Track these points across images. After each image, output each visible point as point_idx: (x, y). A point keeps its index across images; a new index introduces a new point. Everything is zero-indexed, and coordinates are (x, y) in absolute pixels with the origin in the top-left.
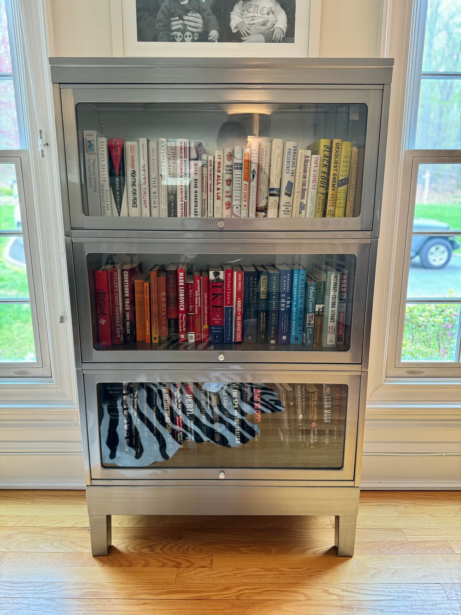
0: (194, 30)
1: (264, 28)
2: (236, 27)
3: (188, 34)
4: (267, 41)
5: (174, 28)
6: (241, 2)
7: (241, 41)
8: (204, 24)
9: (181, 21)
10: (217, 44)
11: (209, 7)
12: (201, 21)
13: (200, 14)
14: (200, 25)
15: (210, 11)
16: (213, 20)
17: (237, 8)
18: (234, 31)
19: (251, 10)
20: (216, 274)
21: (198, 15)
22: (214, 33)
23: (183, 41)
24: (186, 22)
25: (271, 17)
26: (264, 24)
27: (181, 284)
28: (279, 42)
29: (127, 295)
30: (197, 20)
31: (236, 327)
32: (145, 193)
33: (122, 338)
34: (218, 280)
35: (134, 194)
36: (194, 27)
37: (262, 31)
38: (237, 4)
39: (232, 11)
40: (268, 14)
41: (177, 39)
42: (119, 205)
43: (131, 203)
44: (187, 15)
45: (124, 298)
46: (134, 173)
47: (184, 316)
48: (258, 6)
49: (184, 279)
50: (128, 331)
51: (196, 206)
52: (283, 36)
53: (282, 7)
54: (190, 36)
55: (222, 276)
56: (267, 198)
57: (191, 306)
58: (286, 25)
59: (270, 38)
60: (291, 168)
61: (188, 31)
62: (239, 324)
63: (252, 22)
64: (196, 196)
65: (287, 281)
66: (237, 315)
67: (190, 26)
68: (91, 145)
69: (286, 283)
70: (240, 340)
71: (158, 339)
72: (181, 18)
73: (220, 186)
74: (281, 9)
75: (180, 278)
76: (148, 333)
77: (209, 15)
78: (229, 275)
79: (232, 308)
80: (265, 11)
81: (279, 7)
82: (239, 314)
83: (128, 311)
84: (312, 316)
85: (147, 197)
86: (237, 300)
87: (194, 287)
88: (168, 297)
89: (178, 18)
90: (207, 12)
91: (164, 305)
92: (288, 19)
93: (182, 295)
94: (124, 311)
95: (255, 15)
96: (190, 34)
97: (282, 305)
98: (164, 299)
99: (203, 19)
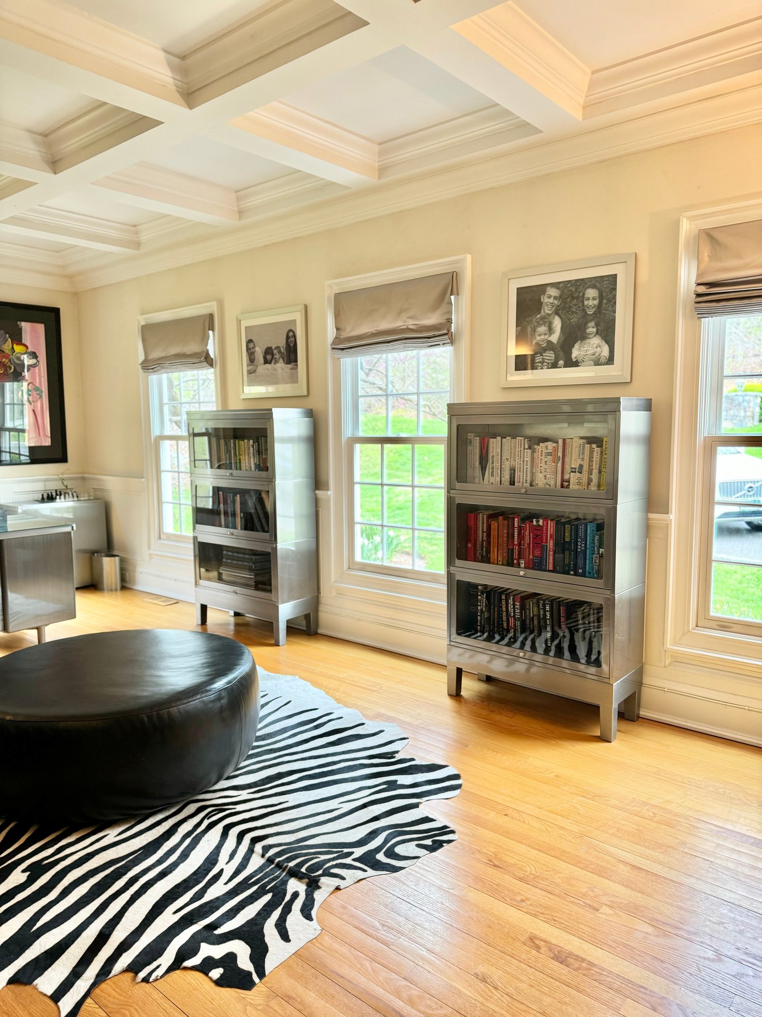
0: (549, 361)
1: (594, 356)
2: (575, 358)
3: (545, 364)
4: (595, 365)
5: (537, 361)
6: (579, 342)
7: (578, 366)
8: (555, 357)
9: (542, 357)
10: (562, 369)
11: (558, 347)
12: (553, 355)
13: (553, 351)
14: (553, 358)
15: (559, 349)
16: (561, 354)
17: (577, 346)
18: (574, 360)
19: (586, 346)
20: (537, 522)
21: (552, 352)
22: (561, 362)
23: (542, 368)
24: (544, 357)
25: (599, 349)
26: (594, 354)
27: (515, 526)
28: (604, 365)
29: (485, 530)
30: (551, 355)
31: (549, 559)
32: (498, 468)
33: (480, 558)
34: (539, 525)
35: (493, 469)
36: (549, 360)
37: (592, 359)
38: (576, 344)
39: (573, 347)
40: (597, 348)
41: (538, 368)
42: (483, 475)
43: (491, 474)
44: (545, 353)
45: (483, 532)
46: (493, 456)
47: (517, 547)
48: (590, 343)
49: (518, 523)
50: (484, 554)
51: (526, 477)
52: (606, 361)
53: (606, 342)
54: (546, 365)
55: (541, 523)
56: (570, 473)
57: (523, 542)
58: (608, 354)
59: (597, 363)
60: (581, 456)
61: (545, 362)
62: (551, 557)
63: (586, 353)
64: (527, 471)
65: (582, 530)
66: (549, 550)
67: (547, 359)
68: (471, 442)
69: (582, 532)
70: (552, 569)
71: (501, 562)
72: (541, 355)
73: (541, 465)
74: (605, 343)
75: (516, 522)
76: (496, 557)
77: (559, 351)
78: (545, 522)
79: (547, 545)
80: (595, 346)
81: (604, 343)
82: (551, 550)
83: (484, 540)
84: (597, 557)
85: (499, 471)
86: (550, 540)
87: (525, 529)
88: (508, 533)
89: (539, 355)
90: (557, 350)
91: (506, 539)
92: (610, 349)
93: (516, 533)
94: (483, 541)
95: (588, 349)
96: (547, 364)
97: (579, 547)
98: (505, 535)
99: (555, 355)
